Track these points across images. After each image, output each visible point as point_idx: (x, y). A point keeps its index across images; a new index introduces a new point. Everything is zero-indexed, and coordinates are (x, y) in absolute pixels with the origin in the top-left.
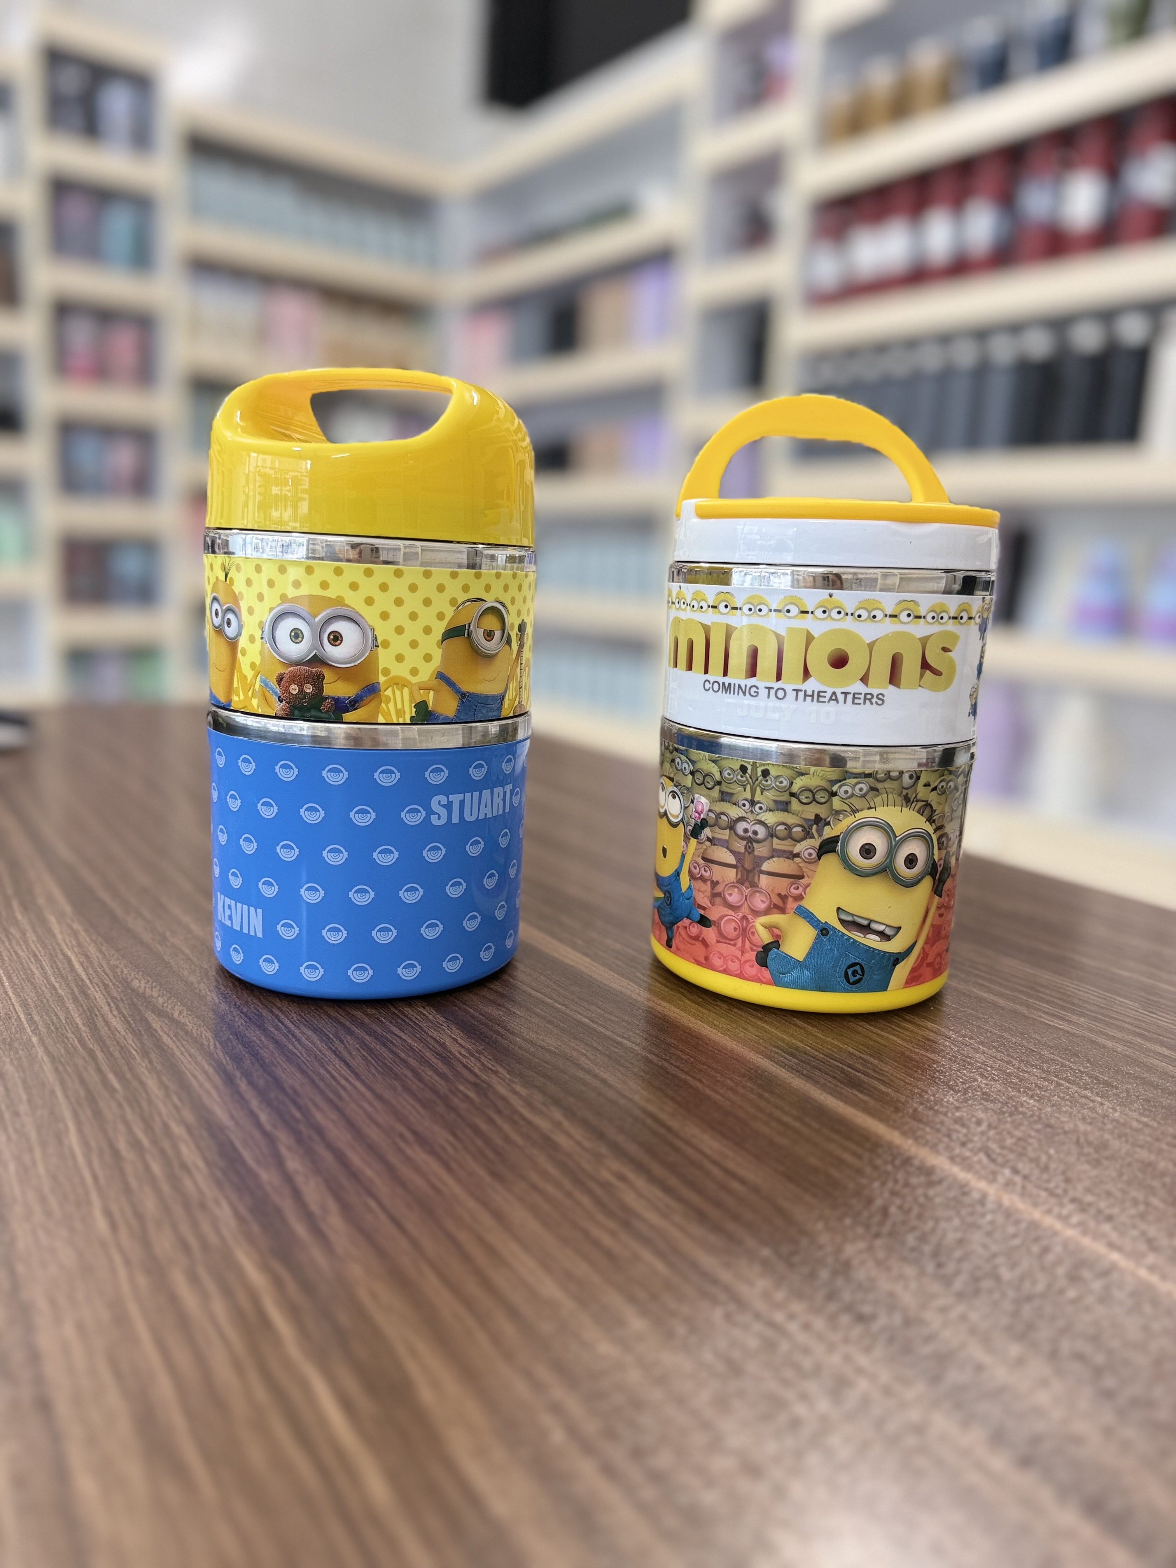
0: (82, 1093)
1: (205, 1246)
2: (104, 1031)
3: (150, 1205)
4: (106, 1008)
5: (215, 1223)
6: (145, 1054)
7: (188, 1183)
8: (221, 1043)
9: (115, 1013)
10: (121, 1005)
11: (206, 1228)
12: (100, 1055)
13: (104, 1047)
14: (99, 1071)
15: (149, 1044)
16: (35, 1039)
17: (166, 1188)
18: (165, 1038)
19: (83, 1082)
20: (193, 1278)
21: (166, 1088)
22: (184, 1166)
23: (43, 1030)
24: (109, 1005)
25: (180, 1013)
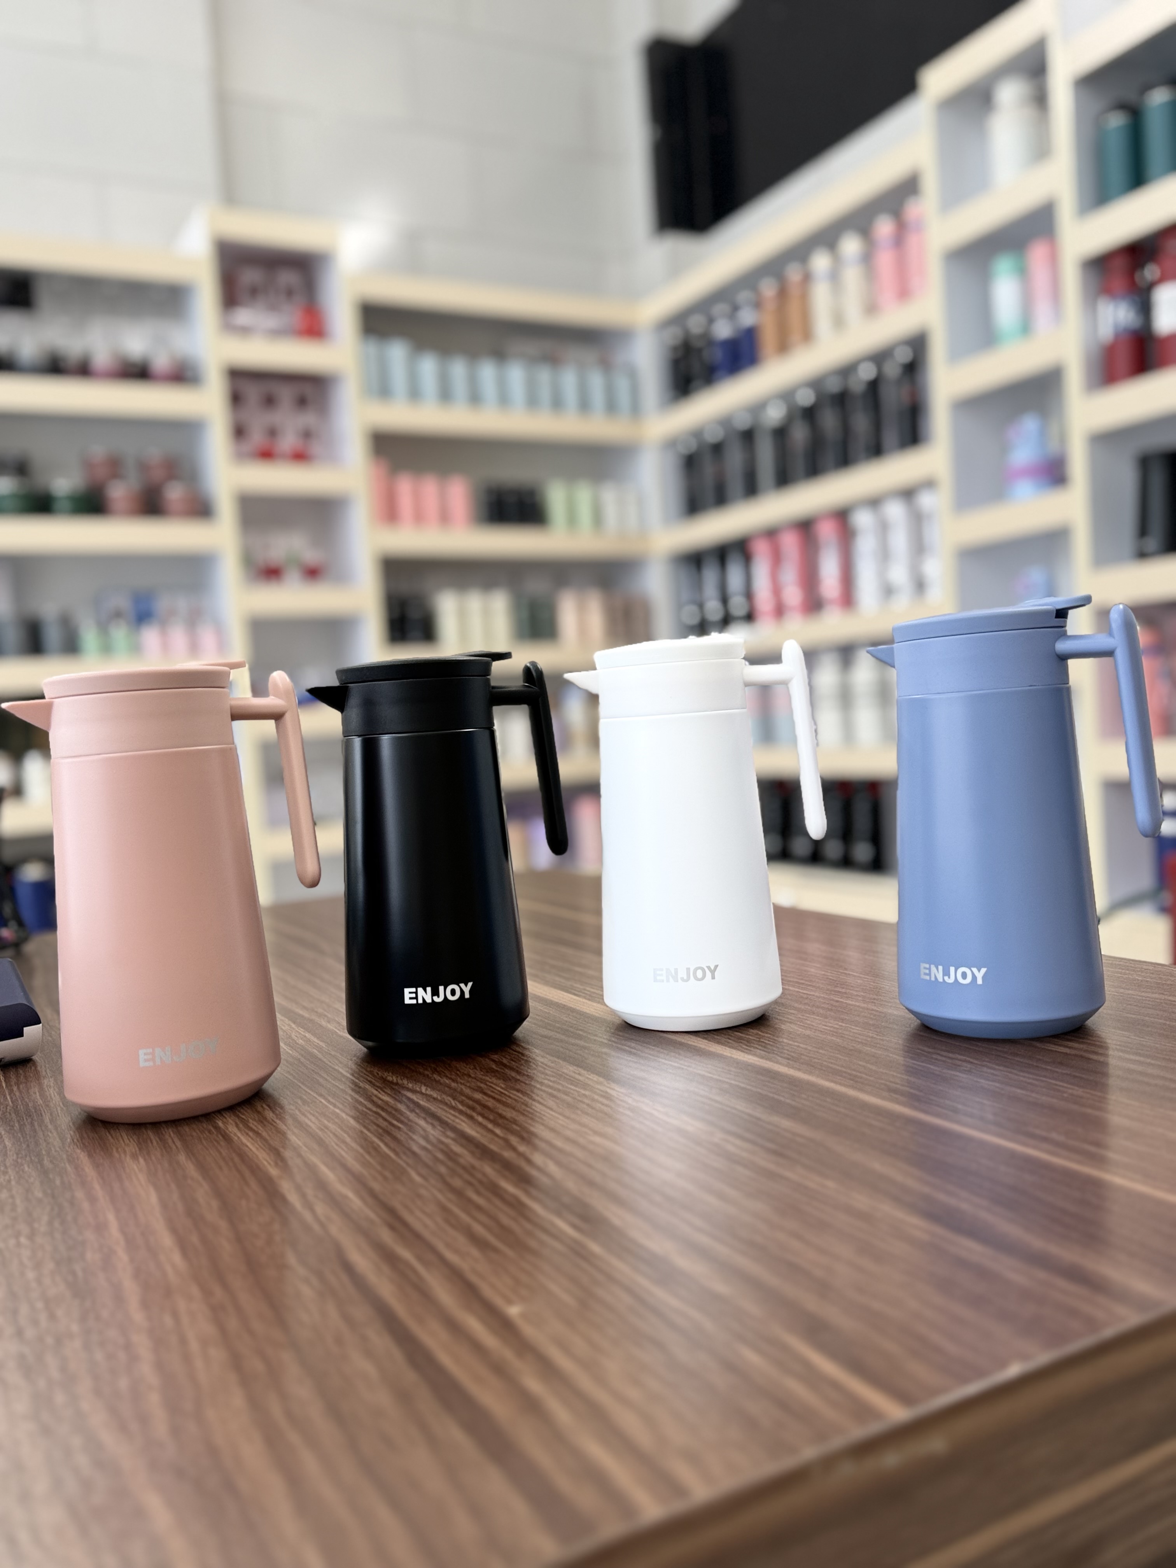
0: (380, 1131)
1: (481, 1182)
2: (380, 1102)
3: (443, 1170)
4: (375, 1092)
5: (484, 1174)
6: (412, 1111)
7: (462, 1161)
8: (459, 1102)
9: (383, 1093)
10: (386, 1090)
11: (479, 1176)
12: (383, 1114)
13: (383, 1109)
14: (385, 1120)
15: (412, 1106)
16: (337, 1111)
17: (450, 1164)
18: (422, 1103)
19: (378, 1126)
20: (478, 1193)
21: (432, 1125)
22: (456, 1154)
23: (341, 1106)
24: (377, 1090)
25: (426, 1090)
